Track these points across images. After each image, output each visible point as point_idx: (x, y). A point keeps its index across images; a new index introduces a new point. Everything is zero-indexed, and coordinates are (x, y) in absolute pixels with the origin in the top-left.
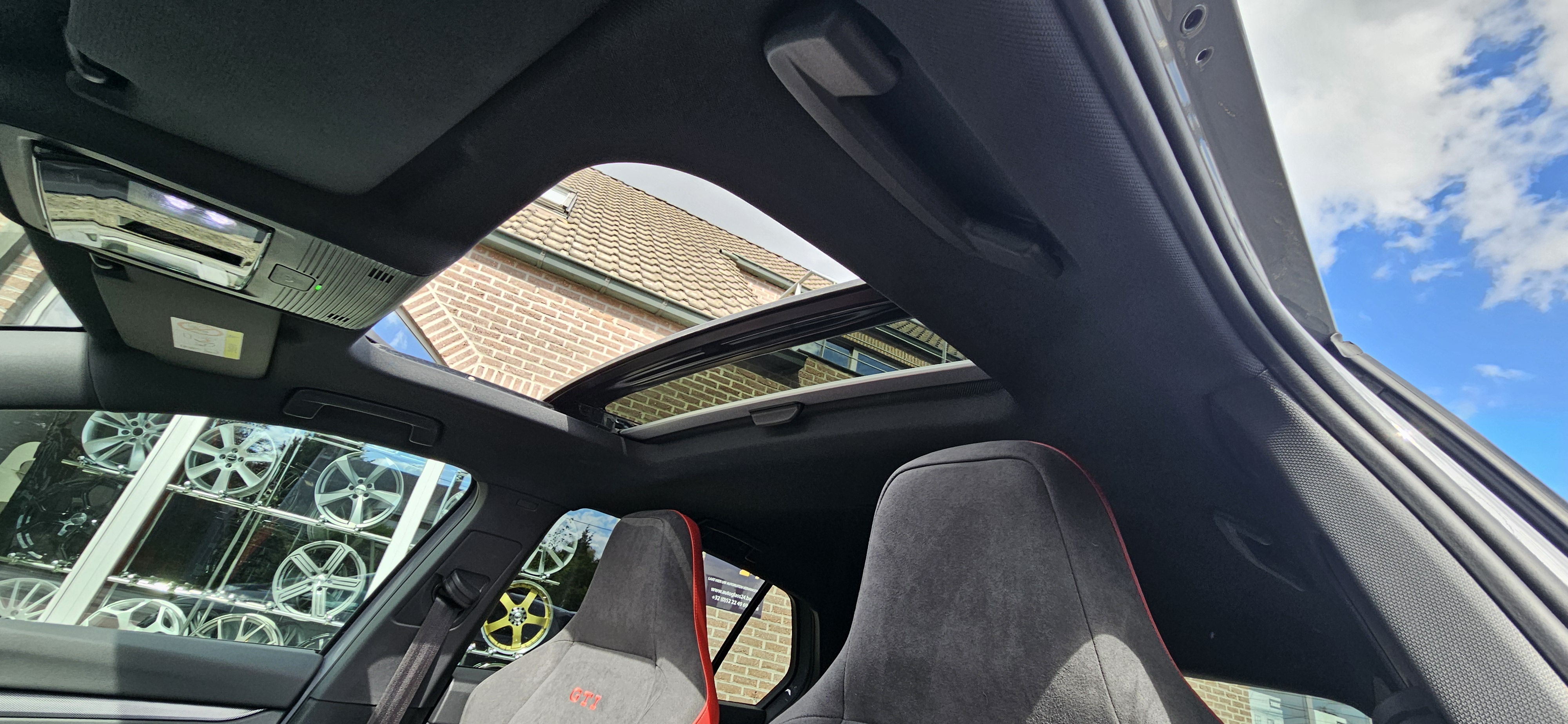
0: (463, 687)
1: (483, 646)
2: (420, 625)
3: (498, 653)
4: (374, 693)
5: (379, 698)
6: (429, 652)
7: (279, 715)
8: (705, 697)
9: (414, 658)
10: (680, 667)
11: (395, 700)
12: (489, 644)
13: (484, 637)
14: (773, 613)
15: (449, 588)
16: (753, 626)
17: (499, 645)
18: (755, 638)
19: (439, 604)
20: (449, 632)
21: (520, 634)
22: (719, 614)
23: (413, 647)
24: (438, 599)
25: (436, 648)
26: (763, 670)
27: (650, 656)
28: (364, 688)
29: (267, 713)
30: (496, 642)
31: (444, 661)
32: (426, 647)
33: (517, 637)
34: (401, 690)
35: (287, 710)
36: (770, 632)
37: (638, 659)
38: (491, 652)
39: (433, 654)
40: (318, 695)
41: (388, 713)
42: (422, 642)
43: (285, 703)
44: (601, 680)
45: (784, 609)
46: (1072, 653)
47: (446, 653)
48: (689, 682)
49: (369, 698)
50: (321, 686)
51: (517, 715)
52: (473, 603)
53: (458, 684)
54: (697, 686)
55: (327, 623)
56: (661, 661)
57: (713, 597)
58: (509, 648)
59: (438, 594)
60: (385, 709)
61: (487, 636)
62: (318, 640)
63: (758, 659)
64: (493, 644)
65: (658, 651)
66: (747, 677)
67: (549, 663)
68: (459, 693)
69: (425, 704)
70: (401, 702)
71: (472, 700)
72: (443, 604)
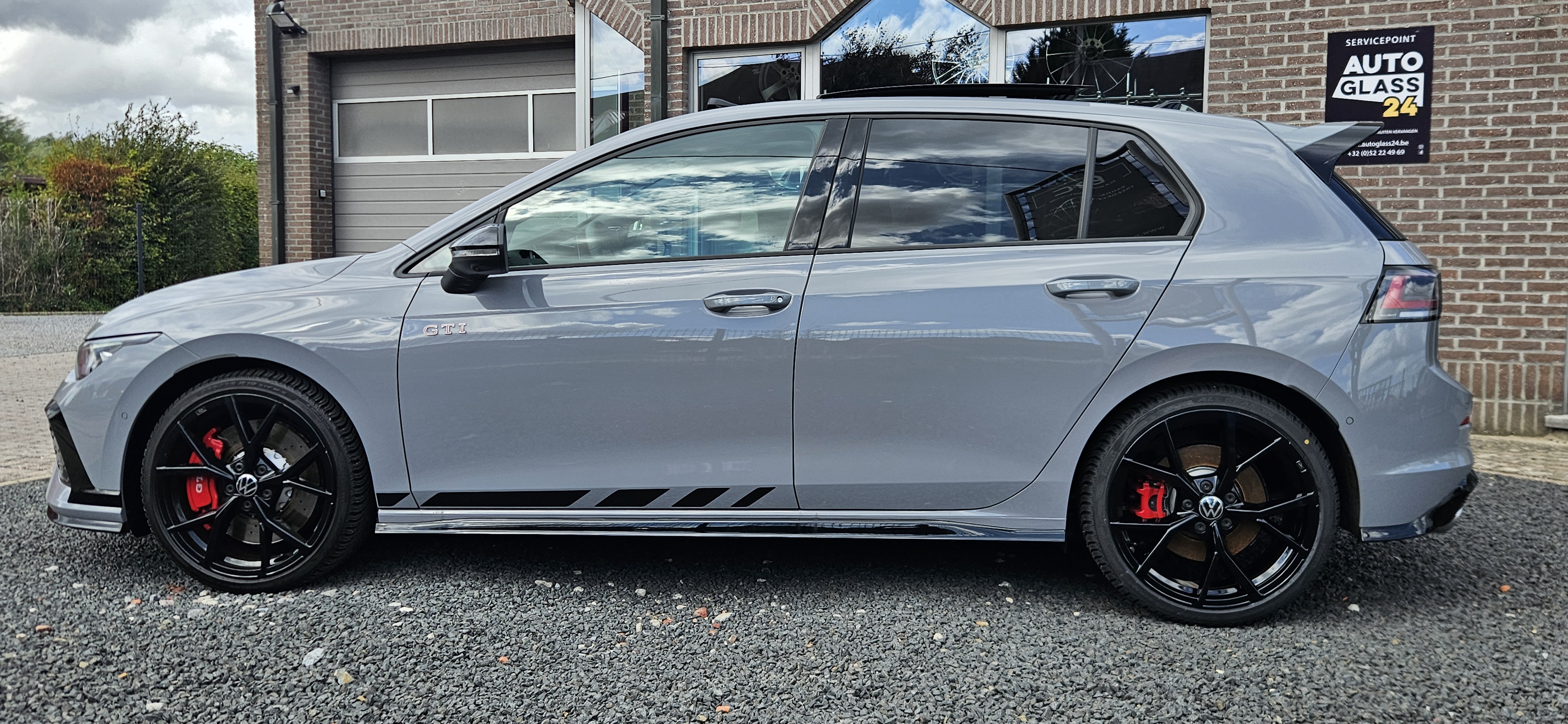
14: (1449, 152)
16: (1419, 174)
18: (1425, 187)
22: (1363, 172)
26: (1445, 222)
36: (1448, 176)
45: (1467, 142)
57: (1350, 154)
63: (1435, 211)
66: (1423, 234)
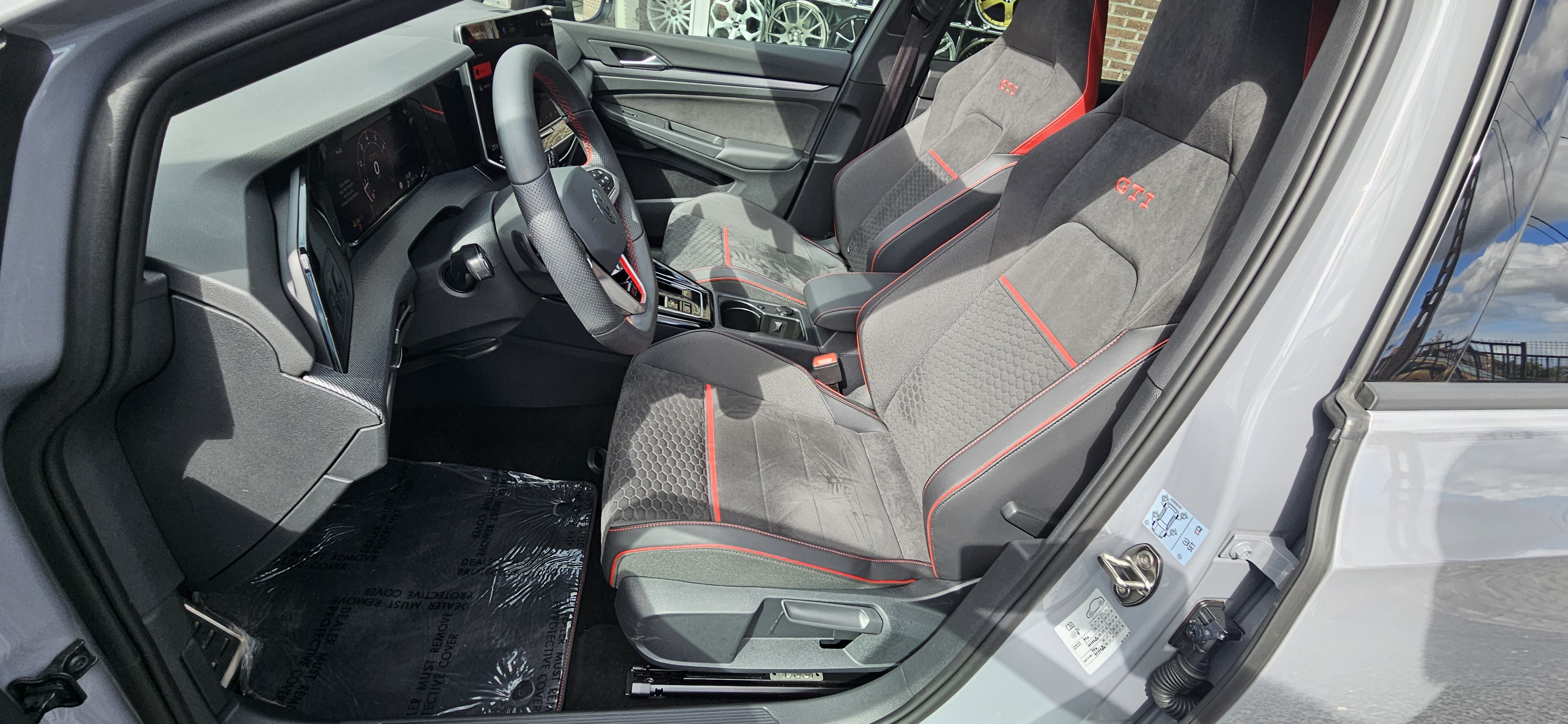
0: (937, 74)
1: (977, 22)
2: (904, 34)
3: (991, 29)
4: (883, 78)
5: (887, 81)
6: (911, 53)
7: (837, 89)
8: (1082, 90)
9: (903, 57)
10: (1069, 71)
11: (896, 83)
12: (984, 21)
13: (979, 14)
15: (919, 8)
17: (993, 21)
19: (914, 19)
20: (923, 39)
21: (1012, 10)
23: (901, 49)
24: (913, 16)
25: (916, 50)
27: (1051, 61)
28: (877, 74)
29: (831, 88)
30: (990, 19)
31: (922, 58)
32: (909, 49)
33: (1009, 13)
34: (898, 77)
35: (840, 86)
37: (1045, 63)
38: (985, 28)
39: (915, 54)
40: (854, 79)
41: (893, 90)
42: (906, 46)
43: (839, 82)
44: (1020, 75)
46: (1225, 91)
47: (923, 52)
48: (1073, 81)
49: (881, 81)
50: (855, 73)
51: (969, 95)
52: (936, 18)
53: (933, 72)
54: (1079, 84)
55: (853, 7)
56: (1057, 65)
58: (1001, 24)
59: (913, 12)
60: (891, 88)
61: (981, 14)
62: (850, 20)
64: (988, 21)
65: (1057, 58)
67: (989, 62)
68: (934, 78)
69: (914, 84)
70: (899, 84)
71: (941, 84)
72: (916, 18)
